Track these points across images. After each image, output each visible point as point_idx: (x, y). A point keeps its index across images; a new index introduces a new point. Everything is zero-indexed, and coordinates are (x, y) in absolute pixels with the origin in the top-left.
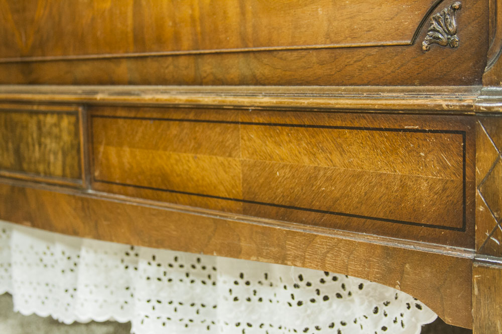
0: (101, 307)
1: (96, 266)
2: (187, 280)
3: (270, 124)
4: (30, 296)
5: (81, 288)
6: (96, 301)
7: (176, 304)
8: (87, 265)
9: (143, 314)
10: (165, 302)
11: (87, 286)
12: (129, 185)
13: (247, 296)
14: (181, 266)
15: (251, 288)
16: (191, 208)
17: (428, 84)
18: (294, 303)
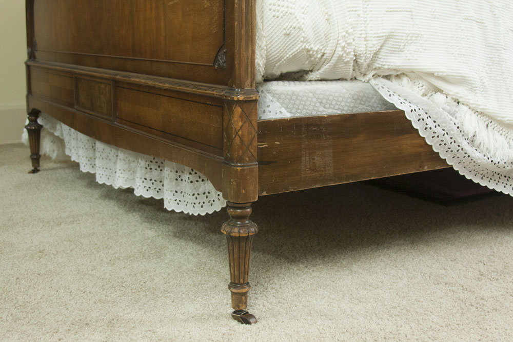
0: (126, 181)
1: (124, 160)
2: (159, 169)
3: (170, 97)
4: (103, 175)
5: (118, 170)
6: (124, 178)
7: (153, 181)
8: (120, 159)
9: (138, 184)
10: (148, 179)
11: (120, 170)
12: (128, 121)
13: (176, 178)
14: (157, 162)
15: (178, 174)
16: (146, 133)
17: (216, 84)
18: (189, 181)
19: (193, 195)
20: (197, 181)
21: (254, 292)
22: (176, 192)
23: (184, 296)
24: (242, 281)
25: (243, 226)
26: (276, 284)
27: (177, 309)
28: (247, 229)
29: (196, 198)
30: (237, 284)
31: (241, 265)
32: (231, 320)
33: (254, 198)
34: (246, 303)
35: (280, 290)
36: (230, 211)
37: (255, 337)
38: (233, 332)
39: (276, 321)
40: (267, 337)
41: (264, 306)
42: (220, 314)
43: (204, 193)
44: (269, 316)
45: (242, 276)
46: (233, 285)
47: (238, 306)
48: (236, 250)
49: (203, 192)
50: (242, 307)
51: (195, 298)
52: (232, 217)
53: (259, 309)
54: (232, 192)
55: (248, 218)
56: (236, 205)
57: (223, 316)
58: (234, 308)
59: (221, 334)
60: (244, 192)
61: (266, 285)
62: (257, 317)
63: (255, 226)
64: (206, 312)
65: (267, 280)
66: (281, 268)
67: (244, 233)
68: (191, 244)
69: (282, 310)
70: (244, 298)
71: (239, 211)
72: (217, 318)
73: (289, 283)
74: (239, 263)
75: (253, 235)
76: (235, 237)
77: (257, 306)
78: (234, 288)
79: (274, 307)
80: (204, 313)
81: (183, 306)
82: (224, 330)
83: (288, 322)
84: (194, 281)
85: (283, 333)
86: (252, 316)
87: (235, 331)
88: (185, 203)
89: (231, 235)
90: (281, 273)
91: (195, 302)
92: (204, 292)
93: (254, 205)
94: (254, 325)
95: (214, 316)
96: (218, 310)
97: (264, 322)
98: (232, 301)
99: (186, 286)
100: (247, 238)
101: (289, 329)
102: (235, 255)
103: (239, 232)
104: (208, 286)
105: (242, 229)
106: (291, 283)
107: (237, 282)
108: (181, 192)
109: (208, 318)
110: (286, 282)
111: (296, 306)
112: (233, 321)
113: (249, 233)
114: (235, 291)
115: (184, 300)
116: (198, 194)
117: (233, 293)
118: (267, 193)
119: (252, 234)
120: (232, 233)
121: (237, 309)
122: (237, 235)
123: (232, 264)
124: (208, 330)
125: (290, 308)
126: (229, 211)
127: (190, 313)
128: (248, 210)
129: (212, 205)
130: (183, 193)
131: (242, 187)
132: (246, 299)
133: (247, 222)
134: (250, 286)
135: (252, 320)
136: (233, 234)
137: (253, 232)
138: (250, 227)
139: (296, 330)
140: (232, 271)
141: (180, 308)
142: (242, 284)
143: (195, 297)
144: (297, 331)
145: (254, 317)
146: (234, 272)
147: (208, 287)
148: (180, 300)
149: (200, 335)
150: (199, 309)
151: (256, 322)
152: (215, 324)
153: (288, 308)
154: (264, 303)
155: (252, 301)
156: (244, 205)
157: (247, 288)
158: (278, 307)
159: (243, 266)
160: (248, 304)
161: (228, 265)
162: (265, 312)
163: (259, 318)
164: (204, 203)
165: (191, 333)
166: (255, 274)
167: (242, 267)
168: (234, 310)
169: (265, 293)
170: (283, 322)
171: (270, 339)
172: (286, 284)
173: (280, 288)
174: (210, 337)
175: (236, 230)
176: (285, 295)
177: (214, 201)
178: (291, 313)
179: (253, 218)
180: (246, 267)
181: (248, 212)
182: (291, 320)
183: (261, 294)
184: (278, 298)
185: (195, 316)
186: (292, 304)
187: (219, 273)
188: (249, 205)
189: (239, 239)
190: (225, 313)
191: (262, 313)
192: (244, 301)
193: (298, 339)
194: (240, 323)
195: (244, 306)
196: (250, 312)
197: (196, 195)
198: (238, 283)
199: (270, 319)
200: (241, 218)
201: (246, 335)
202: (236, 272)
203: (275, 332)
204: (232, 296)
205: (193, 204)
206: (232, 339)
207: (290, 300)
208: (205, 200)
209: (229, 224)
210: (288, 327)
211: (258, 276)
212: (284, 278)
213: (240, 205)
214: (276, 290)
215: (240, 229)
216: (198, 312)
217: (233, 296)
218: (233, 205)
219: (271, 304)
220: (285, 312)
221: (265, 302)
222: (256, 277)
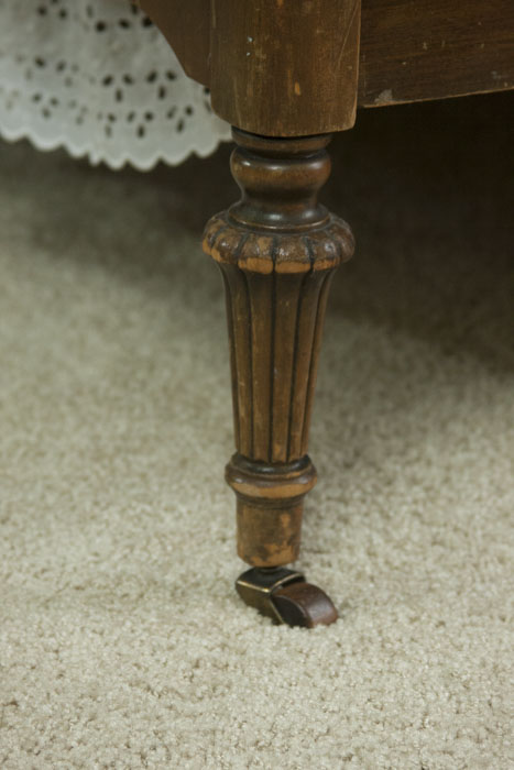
18: (92, 23)
19: (108, 81)
20: (124, 24)
21: (337, 493)
22: (40, 63)
23: (51, 499)
24: (279, 451)
25: (291, 232)
26: (429, 463)
27: (18, 551)
28: (309, 244)
29: (119, 96)
30: (261, 462)
31: (277, 389)
32: (230, 606)
33: (341, 118)
34: (294, 542)
35: (444, 491)
36: (242, 168)
37: (322, 683)
38: (234, 659)
39: (412, 620)
40: (368, 684)
41: (371, 554)
42: (193, 580)
43: (152, 77)
44: (385, 595)
45: (281, 430)
46: (244, 466)
47: (264, 554)
48: (259, 326)
49: (147, 72)
50: (280, 557)
51: (97, 511)
52: (247, 190)
53: (351, 567)
54: (250, 91)
55: (312, 200)
56: (266, 146)
57: (203, 588)
58: (246, 558)
59: (183, 665)
60: (298, 90)
61: (390, 466)
62: (339, 600)
63: (341, 232)
64: (132, 568)
65: (396, 443)
66: (460, 397)
67: (292, 258)
68: (99, 278)
69: (442, 575)
70: (285, 519)
71: (275, 168)
72: (178, 594)
73: (484, 463)
74: (272, 380)
75: (331, 269)
76: (258, 276)
77: (345, 555)
78: (248, 478)
79: (412, 558)
80: (124, 572)
81: (42, 542)
82: (198, 646)
83: (464, 626)
84: (96, 438)
85: (437, 671)
86: (316, 594)
87: (243, 653)
88: (75, 113)
89: (241, 264)
90: (454, 417)
91: (93, 527)
92: (133, 485)
93: (337, 146)
94: (324, 633)
95: (163, 585)
96: (182, 562)
97: (363, 621)
98: (241, 528)
99: (62, 455)
100: (306, 281)
101: (461, 656)
102: (255, 349)
103: (274, 257)
104: (154, 458)
105: (285, 244)
106: (492, 461)
107: (258, 454)
108: (61, 67)
109: (141, 596)
110: (474, 456)
111: (502, 561)
112: (238, 612)
113: (312, 262)
114: (251, 490)
115: (50, 517)
116: (128, 80)
117: (243, 501)
118: (395, 96)
119: (326, 265)
120: (245, 259)
121: (259, 562)
122: (266, 267)
123: (242, 384)
124: (137, 643)
125: (476, 566)
126: (235, 168)
127: (69, 568)
128: (316, 165)
129: (180, 127)
130: (67, 72)
131: (289, 73)
132: (296, 524)
133: (309, 214)
134: (312, 474)
135: (314, 612)
136: (249, 265)
137: (330, 258)
138: (321, 236)
139: (491, 660)
140: (242, 413)
141: (30, 547)
142: (279, 464)
143: (96, 503)
144: (496, 667)
145: (328, 600)
146: (251, 414)
147: (152, 466)
148: (33, 517)
149: (102, 664)
150: (109, 557)
151: (331, 620)
152: (164, 618)
153: (470, 568)
154: (370, 541)
155: (327, 532)
156: (297, 147)
157: (304, 481)
158: (430, 560)
159: (287, 392)
160: (305, 542)
161: (229, 382)
162: (372, 579)
163: (346, 605)
164: (149, 117)
165: (64, 654)
166: (351, 419)
167: (283, 396)
168: (247, 567)
169: (380, 499)
170: (442, 623)
171: (382, 691)
172: (470, 464)
173: (447, 480)
174: (140, 674)
175: (262, 246)
176: (460, 512)
177: (189, 111)
178: (480, 587)
179: (333, 197)
180: (301, 396)
181: (312, 172)
182: (475, 618)
183: (363, 501)
184: (431, 524)
185: (90, 583)
186: (485, 551)
187: (201, 406)
188: (318, 144)
189: (275, 283)
190: (210, 574)
191: (360, 585)
192: (289, 533)
193: (495, 701)
194: (268, 620)
195: (286, 553)
196: (313, 577)
197: (118, 83)
198: (266, 459)
199: (389, 608)
200: (286, 196)
201: (286, 674)
202: (257, 415)
203: (402, 665)
204: (240, 512)
205: (105, 121)
206: (229, 687)
207: (479, 533)
208: (153, 104)
209: (234, 222)
210: (459, 648)
211: (361, 426)
212: (465, 440)
213: (283, 146)
214: (427, 489)
215: (276, 245)
216: (103, 567)
217: (245, 511)
218: (251, 143)
219: (400, 546)
220: (453, 582)
221: (378, 539)
222: (354, 431)
